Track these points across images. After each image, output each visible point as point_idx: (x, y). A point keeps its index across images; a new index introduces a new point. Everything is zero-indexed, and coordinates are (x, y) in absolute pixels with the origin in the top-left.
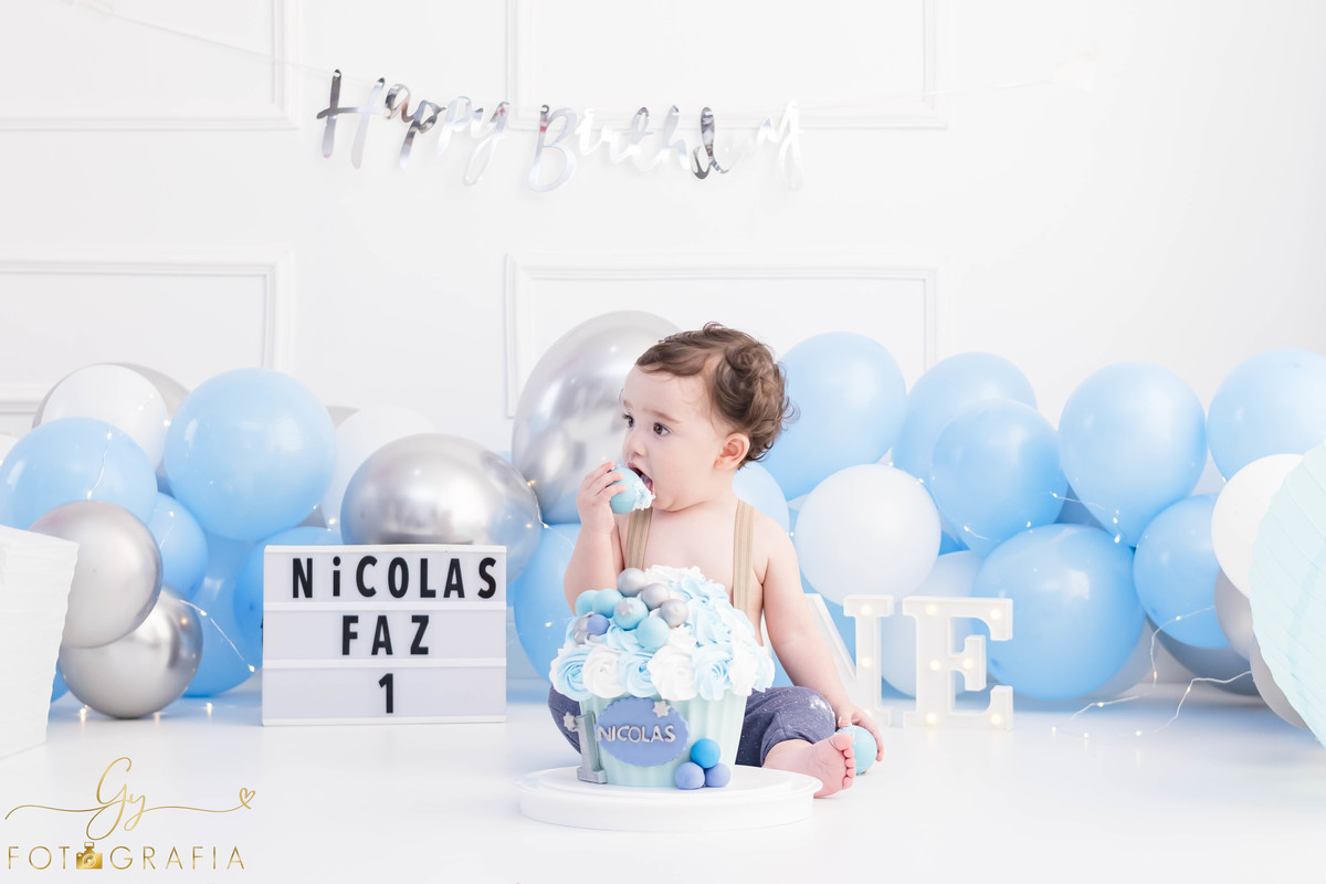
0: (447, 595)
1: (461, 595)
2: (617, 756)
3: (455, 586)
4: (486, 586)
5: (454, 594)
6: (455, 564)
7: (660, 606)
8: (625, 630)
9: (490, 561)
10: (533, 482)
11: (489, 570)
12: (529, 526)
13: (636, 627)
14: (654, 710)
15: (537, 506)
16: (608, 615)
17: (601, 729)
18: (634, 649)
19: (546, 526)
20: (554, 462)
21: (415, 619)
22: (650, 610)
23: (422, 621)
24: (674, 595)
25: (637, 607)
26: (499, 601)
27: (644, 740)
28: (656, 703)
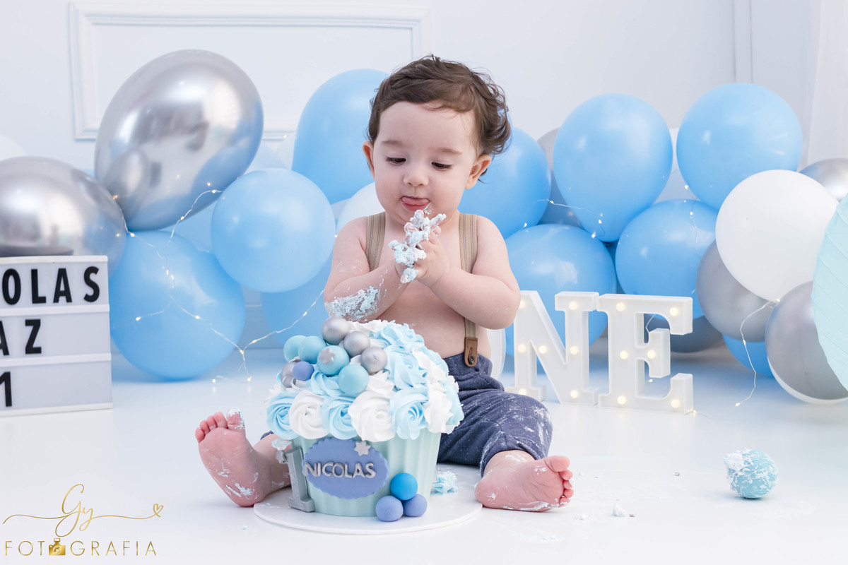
0: (56, 300)
1: (69, 300)
2: (324, 490)
3: (63, 293)
4: (90, 292)
5: (62, 299)
6: (62, 274)
7: (361, 353)
8: (328, 376)
9: (93, 270)
10: (116, 197)
11: (93, 277)
12: (118, 235)
13: (337, 373)
14: (356, 449)
15: (123, 218)
16: (312, 361)
17: (307, 466)
18: (335, 394)
19: (132, 235)
20: (133, 178)
21: (28, 323)
22: (351, 356)
23: (35, 324)
24: (374, 342)
25: (339, 353)
26: (102, 305)
27: (347, 476)
28: (357, 443)
